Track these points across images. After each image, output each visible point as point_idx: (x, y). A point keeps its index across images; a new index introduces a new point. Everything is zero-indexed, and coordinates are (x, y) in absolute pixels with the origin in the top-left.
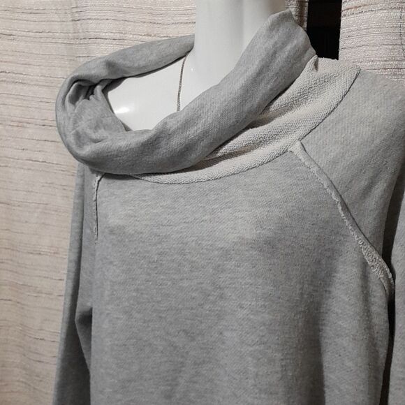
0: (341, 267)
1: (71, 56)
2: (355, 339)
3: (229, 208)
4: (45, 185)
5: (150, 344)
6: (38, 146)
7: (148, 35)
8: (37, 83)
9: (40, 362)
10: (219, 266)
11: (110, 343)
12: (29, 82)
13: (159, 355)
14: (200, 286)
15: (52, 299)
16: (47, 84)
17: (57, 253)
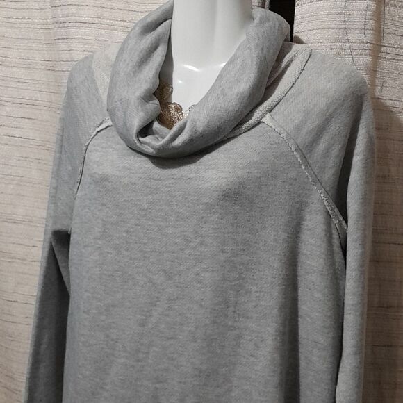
0: (307, 217)
1: (49, 40)
2: (322, 274)
3: (213, 169)
4: (21, 158)
5: (133, 278)
6: (14, 123)
7: (123, 21)
8: (15, 65)
9: (12, 322)
10: (203, 218)
11: (99, 272)
12: (7, 64)
13: (140, 288)
14: (183, 233)
15: (25, 264)
16: (25, 66)
17: (31, 222)
